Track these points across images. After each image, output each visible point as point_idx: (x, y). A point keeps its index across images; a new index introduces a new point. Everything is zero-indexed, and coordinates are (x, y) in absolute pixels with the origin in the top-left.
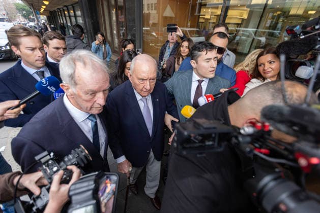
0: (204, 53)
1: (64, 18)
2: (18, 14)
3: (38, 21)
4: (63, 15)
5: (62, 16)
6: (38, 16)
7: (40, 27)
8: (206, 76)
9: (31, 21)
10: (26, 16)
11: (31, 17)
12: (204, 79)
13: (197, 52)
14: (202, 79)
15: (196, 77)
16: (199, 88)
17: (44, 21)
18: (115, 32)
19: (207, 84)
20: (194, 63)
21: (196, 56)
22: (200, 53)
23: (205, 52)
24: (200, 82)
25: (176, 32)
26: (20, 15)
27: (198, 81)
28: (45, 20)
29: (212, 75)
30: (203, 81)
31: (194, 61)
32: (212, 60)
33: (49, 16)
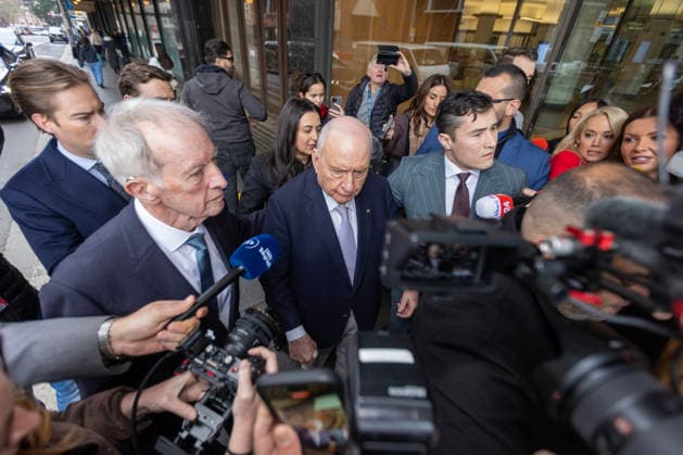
0: (468, 118)
1: (129, 17)
2: (22, 7)
3: (71, 25)
4: (127, 10)
5: (124, 13)
6: (70, 12)
7: (75, 38)
8: (473, 165)
9: (52, 25)
10: (41, 13)
11: (53, 14)
12: (470, 171)
13: (452, 117)
14: (466, 172)
15: (452, 170)
16: (462, 189)
17: (81, 24)
18: (252, 53)
19: (476, 180)
20: (446, 139)
21: (450, 125)
22: (459, 119)
23: (472, 116)
24: (463, 178)
25: (396, 64)
26: (26, 8)
27: (459, 175)
28: (84, 22)
29: (488, 163)
30: (469, 174)
31: (446, 136)
32: (488, 132)
33: (93, 13)
